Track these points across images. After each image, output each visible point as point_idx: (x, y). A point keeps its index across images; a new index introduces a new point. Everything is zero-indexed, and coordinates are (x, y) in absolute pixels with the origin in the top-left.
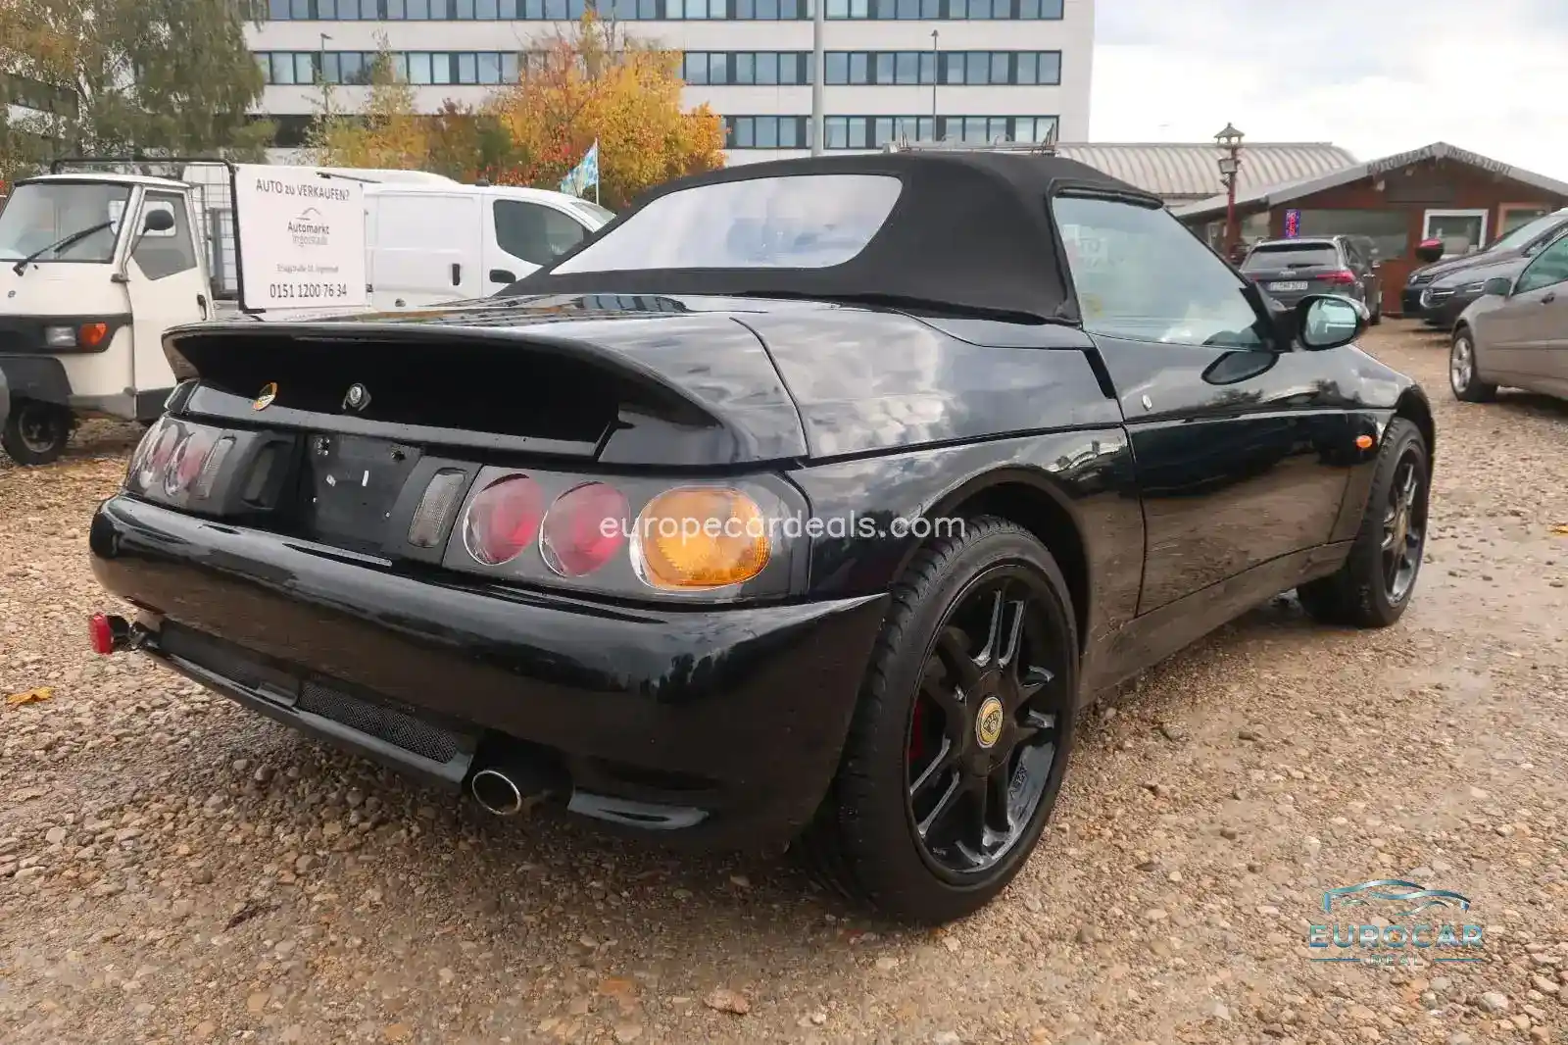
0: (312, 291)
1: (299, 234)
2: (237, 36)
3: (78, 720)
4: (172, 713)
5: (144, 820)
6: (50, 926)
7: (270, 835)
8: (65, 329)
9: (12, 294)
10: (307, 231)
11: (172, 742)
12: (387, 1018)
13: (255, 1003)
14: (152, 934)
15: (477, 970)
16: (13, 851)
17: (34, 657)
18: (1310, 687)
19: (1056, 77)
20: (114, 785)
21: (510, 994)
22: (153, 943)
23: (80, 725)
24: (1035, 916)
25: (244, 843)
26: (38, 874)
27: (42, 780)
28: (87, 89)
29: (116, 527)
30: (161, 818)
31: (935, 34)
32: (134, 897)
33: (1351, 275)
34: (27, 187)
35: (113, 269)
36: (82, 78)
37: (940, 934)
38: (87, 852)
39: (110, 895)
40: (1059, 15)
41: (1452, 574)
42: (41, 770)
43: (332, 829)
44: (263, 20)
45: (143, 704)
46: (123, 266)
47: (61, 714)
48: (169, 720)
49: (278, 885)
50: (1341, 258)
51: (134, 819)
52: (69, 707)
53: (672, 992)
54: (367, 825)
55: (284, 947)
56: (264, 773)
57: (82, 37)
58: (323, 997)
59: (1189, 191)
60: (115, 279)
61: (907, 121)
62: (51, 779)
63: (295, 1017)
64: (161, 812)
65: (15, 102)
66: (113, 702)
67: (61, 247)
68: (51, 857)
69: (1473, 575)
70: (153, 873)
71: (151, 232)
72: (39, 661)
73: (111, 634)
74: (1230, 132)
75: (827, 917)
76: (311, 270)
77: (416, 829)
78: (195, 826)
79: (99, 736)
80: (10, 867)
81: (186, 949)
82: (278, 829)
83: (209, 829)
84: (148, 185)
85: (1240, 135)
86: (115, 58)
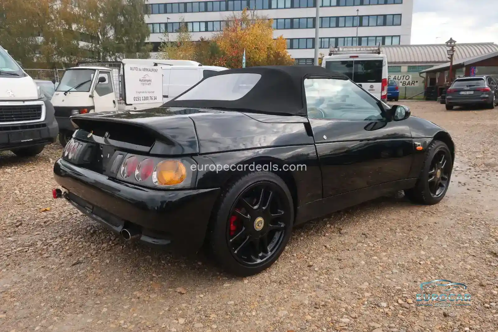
0: (146, 98)
1: (142, 82)
2: (142, 19)
3: (55, 216)
4: (78, 215)
5: (61, 241)
6: (31, 263)
7: (90, 246)
8: (76, 110)
9: (63, 101)
10: (145, 81)
11: (75, 222)
12: (99, 288)
13: (70, 283)
14: (53, 266)
15: (125, 279)
16: (29, 246)
17: (50, 200)
18: (395, 222)
19: (399, 22)
20: (58, 232)
21: (130, 285)
22: (53, 269)
23: (55, 217)
24: (272, 276)
25: (82, 247)
26: (33, 252)
27: (41, 230)
28: (100, 37)
29: (61, 167)
30: (65, 240)
31: (358, 10)
32: (52, 258)
33: (489, 89)
34: (69, 71)
35: (90, 93)
36: (99, 34)
37: (244, 278)
38: (45, 247)
39: (47, 257)
40: (401, 2)
41: (468, 189)
42: (42, 228)
43: (105, 245)
44: (150, 14)
45: (71, 213)
46: (92, 93)
47: (51, 214)
48: (76, 217)
49: (87, 258)
50: (486, 83)
51: (59, 240)
52: (54, 212)
53: (170, 287)
54: (113, 245)
55: (82, 271)
56: (93, 231)
57: (99, 21)
58: (87, 282)
59: (441, 60)
60: (90, 96)
61: (349, 39)
62: (43, 230)
63: (78, 287)
64: (65, 239)
65: (82, 40)
66: (64, 212)
67: (77, 87)
68: (37, 248)
69: (475, 190)
70: (58, 253)
71: (100, 83)
72: (51, 201)
73: (57, 194)
74: (451, 41)
75: (217, 273)
76: (146, 92)
77: (125, 246)
78: (72, 243)
79: (58, 220)
80: (27, 250)
81: (60, 270)
82: (92, 244)
83: (76, 244)
84: (100, 69)
85: (455, 42)
86: (108, 27)
